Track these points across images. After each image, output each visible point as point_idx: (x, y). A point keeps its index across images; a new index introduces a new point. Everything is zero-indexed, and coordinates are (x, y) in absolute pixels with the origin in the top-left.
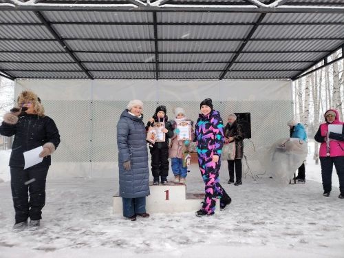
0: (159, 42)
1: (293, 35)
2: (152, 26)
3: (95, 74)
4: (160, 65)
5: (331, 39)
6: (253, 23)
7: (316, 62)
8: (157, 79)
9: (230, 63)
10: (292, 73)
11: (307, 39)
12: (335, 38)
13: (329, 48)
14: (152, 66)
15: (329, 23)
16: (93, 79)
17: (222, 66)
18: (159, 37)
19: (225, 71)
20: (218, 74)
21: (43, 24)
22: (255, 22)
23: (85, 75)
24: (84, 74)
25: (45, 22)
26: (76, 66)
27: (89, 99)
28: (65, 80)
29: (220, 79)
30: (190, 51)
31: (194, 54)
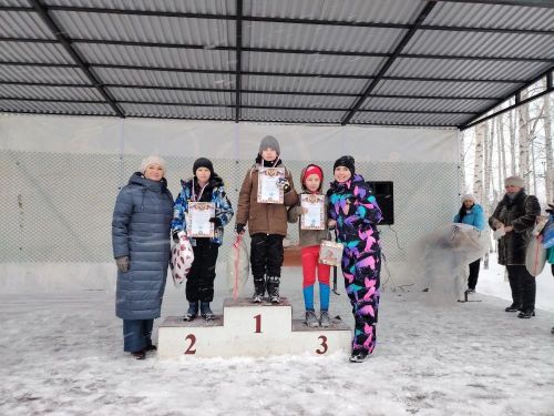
0: (244, 53)
1: (470, 52)
2: (233, 23)
3: (128, 108)
4: (244, 95)
5: (531, 59)
6: (407, 26)
7: (501, 100)
8: (237, 121)
9: (363, 96)
10: (461, 118)
11: (492, 58)
12: (538, 59)
13: (524, 76)
14: (229, 98)
15: (533, 31)
16: (124, 117)
17: (348, 102)
18: (244, 45)
19: (352, 111)
20: (340, 115)
21: (33, 9)
22: (412, 23)
23: (111, 110)
24: (109, 108)
25: (37, 7)
26: (95, 93)
27: (117, 151)
28: (75, 118)
29: (343, 124)
30: (297, 72)
31: (302, 78)
